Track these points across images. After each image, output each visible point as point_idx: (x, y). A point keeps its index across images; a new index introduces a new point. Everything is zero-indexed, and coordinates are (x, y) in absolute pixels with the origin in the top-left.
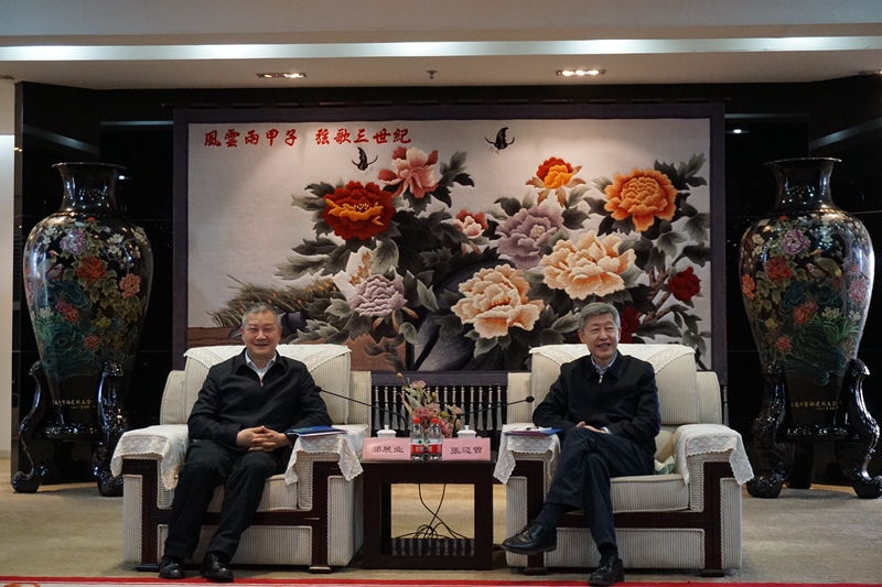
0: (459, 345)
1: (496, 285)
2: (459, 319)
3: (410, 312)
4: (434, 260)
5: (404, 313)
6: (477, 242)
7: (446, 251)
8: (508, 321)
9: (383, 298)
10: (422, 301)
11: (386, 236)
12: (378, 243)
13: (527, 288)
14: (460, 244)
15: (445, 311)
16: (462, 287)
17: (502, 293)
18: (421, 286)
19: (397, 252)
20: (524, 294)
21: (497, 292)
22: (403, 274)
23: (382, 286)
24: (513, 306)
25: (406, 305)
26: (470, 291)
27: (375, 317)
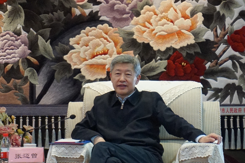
0: (69, 85)
1: (98, 40)
2: (69, 66)
3: (33, 60)
4: (51, 20)
5: (28, 60)
6: (83, 7)
7: (60, 14)
8: (107, 67)
9: (13, 49)
10: (41, 51)
11: (14, 2)
12: (9, 7)
13: (121, 42)
14: (71, 8)
15: (59, 59)
16: (72, 41)
17: (102, 46)
18: (41, 41)
19: (23, 14)
20: (119, 47)
21: (98, 45)
22: (28, 31)
23: (12, 40)
24: (111, 55)
25: (30, 55)
26: (78, 44)
27: (6, 64)
